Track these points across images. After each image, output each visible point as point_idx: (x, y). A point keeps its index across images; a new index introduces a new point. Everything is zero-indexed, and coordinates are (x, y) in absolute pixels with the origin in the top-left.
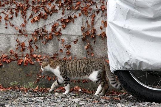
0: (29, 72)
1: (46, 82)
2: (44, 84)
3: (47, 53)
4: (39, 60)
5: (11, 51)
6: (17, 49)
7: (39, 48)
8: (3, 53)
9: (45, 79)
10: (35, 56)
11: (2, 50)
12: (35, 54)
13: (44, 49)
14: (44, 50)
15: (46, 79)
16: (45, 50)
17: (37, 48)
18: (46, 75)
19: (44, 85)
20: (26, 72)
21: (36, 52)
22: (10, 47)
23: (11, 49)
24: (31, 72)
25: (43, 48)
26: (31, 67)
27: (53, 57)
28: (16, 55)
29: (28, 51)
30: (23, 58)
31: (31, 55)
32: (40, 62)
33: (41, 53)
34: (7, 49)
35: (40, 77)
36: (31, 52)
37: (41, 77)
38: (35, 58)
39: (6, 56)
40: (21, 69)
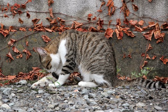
0: (126, 50)
1: (159, 66)
2: (157, 71)
3: (155, 18)
4: (142, 30)
5: (90, 15)
6: (101, 12)
7: (140, 9)
8: (75, 19)
9: (158, 61)
10: (133, 22)
11: (73, 15)
12: (133, 19)
13: (149, 10)
14: (148, 12)
15: (159, 63)
16: (151, 13)
17: (136, 8)
18: (158, 54)
19: (156, 72)
20: (121, 51)
21: (134, 17)
22: (87, 8)
23: (88, 13)
24: (130, 50)
25: (147, 8)
26: (129, 42)
27: (166, 24)
28: (101, 23)
29: (119, 15)
31: (126, 21)
32: (144, 33)
33: (144, 17)
34: (82, 12)
35: (148, 59)
36: (126, 15)
37: (149, 58)
38: (133, 26)
39: (80, 24)
40: (112, 44)
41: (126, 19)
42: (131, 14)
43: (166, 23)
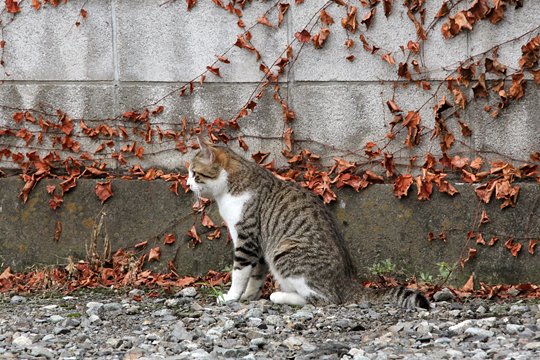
0: (436, 223)
1: (503, 260)
2: (497, 271)
3: (507, 153)
4: (474, 179)
5: (369, 145)
6: (392, 138)
7: (476, 132)
8: (342, 154)
9: (501, 249)
10: (459, 162)
11: (337, 145)
12: (461, 155)
13: (495, 135)
14: (493, 140)
15: (503, 252)
16: (499, 141)
17: (467, 132)
18: (503, 233)
19: (494, 274)
20: (427, 226)
21: (464, 150)
22: (365, 130)
23: (368, 139)
24: (446, 223)
25: (490, 131)
26: (445, 206)
27: (527, 167)
28: (389, 162)
29: (432, 147)
30: (416, 172)
31: (446, 159)
32: (479, 185)
33: (484, 150)
34: (355, 139)
35: (480, 244)
36: (444, 147)
37: (482, 241)
38: (459, 171)
39: (349, 166)
40: (408, 213)
41: (445, 155)
42: (458, 144)
43: (525, 165)
